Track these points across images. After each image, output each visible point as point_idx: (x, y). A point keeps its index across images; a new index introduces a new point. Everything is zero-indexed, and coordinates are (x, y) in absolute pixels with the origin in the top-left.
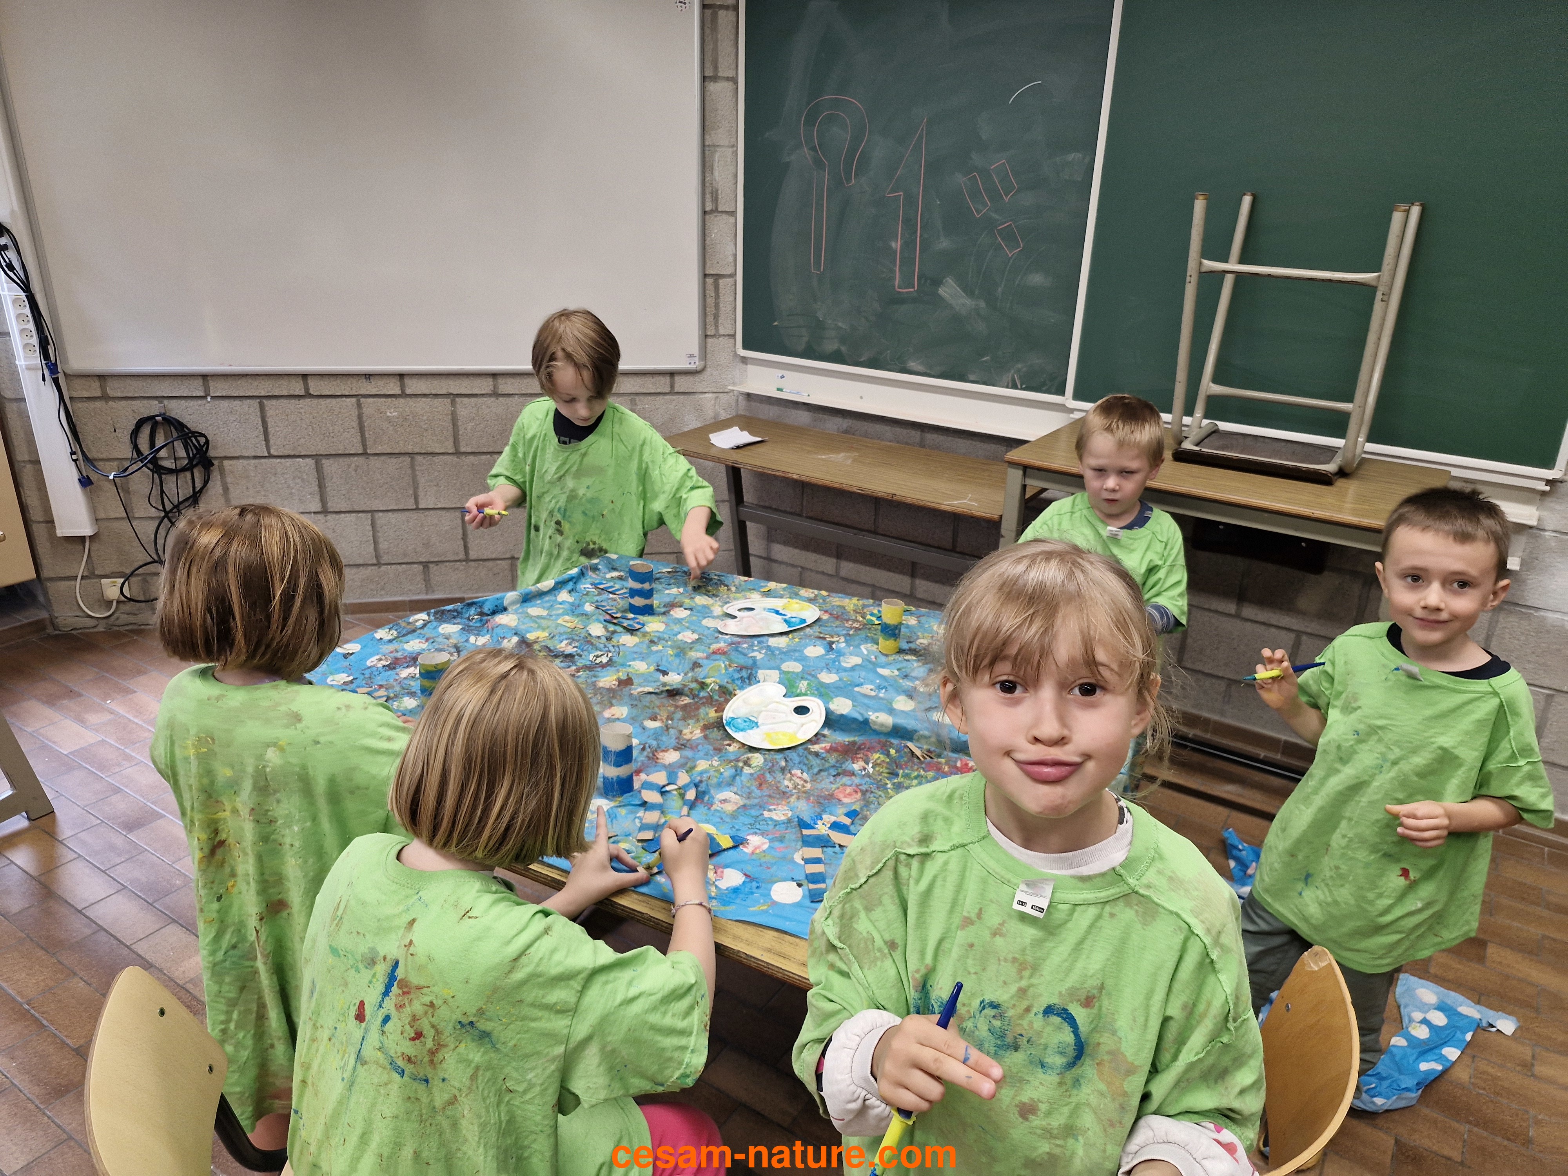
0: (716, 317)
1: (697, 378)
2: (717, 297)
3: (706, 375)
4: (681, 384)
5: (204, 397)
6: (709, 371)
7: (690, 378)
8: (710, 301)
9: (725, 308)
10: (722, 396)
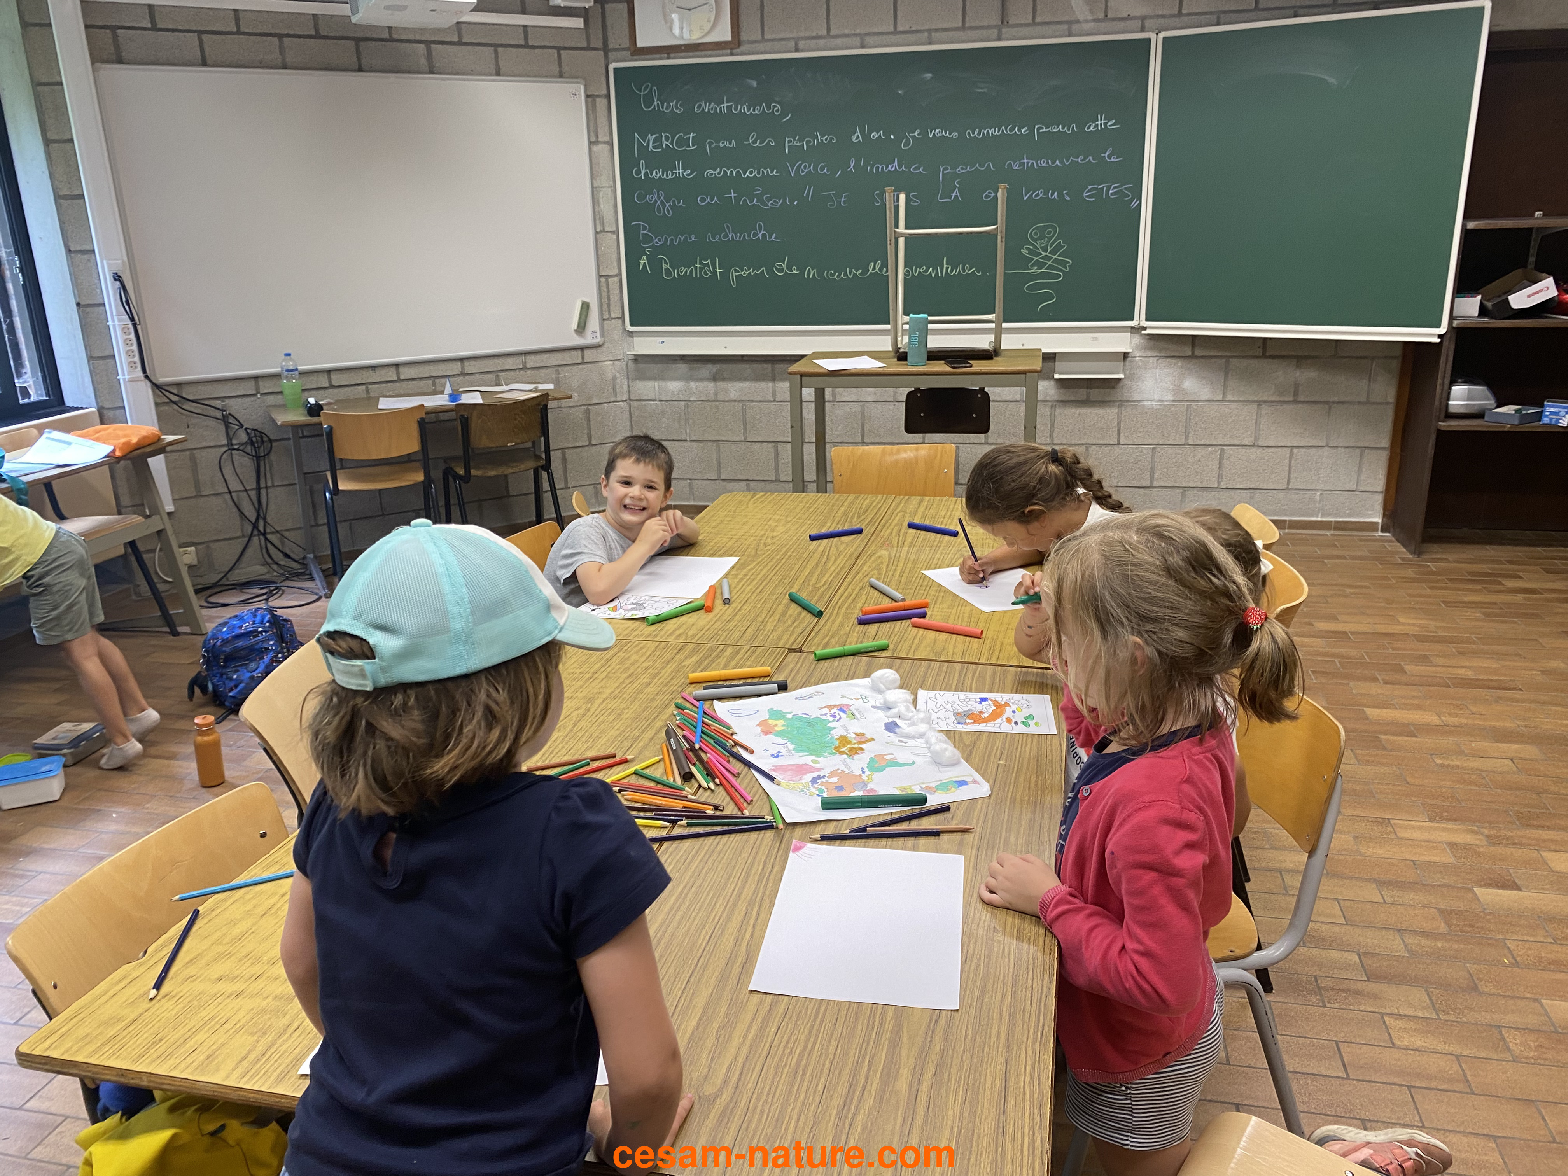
0: (609, 305)
1: (599, 350)
2: (608, 291)
3: (604, 348)
4: (589, 355)
5: (255, 395)
6: (606, 345)
7: (594, 351)
8: (605, 294)
9: (614, 298)
10: (617, 363)
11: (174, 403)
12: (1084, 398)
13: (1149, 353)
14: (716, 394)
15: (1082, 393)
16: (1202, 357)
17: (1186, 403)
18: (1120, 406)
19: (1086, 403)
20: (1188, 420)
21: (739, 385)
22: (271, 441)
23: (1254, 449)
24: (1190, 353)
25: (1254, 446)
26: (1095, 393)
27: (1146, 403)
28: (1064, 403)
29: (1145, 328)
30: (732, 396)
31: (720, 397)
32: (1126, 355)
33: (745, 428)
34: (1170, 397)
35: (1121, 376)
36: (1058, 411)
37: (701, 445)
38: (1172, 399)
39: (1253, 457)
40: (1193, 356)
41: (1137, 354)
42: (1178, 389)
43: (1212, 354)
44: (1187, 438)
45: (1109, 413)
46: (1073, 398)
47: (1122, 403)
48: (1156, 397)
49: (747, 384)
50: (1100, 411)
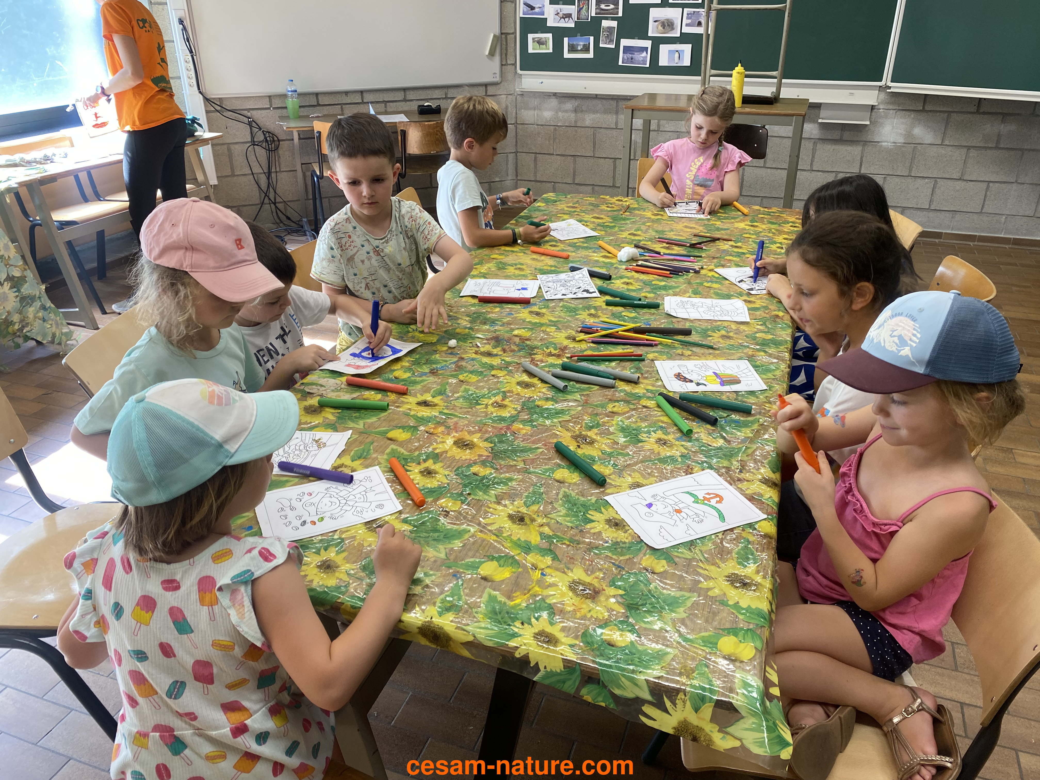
0: (507, 55)
1: (498, 86)
2: (507, 45)
3: (501, 86)
4: (491, 90)
5: (269, 108)
6: (503, 83)
7: (495, 87)
8: (504, 46)
9: (511, 49)
10: (509, 96)
11: (218, 111)
12: (838, 137)
13: (891, 107)
14: (576, 122)
15: (836, 135)
16: (930, 111)
17: (913, 145)
18: (864, 145)
19: (840, 141)
20: (913, 158)
21: (592, 116)
22: (279, 140)
23: (960, 182)
24: (921, 108)
25: (960, 179)
26: (847, 135)
27: (883, 144)
28: (823, 140)
29: (890, 88)
30: (588, 123)
31: (579, 125)
32: (873, 107)
33: (594, 147)
34: (902, 140)
35: (868, 123)
36: (819, 146)
37: (563, 158)
38: (903, 141)
39: (958, 188)
40: (923, 111)
41: (881, 107)
42: (909, 134)
43: (938, 109)
44: (910, 170)
45: (856, 150)
46: (830, 138)
47: (866, 143)
48: (892, 140)
49: (598, 115)
50: (849, 148)
